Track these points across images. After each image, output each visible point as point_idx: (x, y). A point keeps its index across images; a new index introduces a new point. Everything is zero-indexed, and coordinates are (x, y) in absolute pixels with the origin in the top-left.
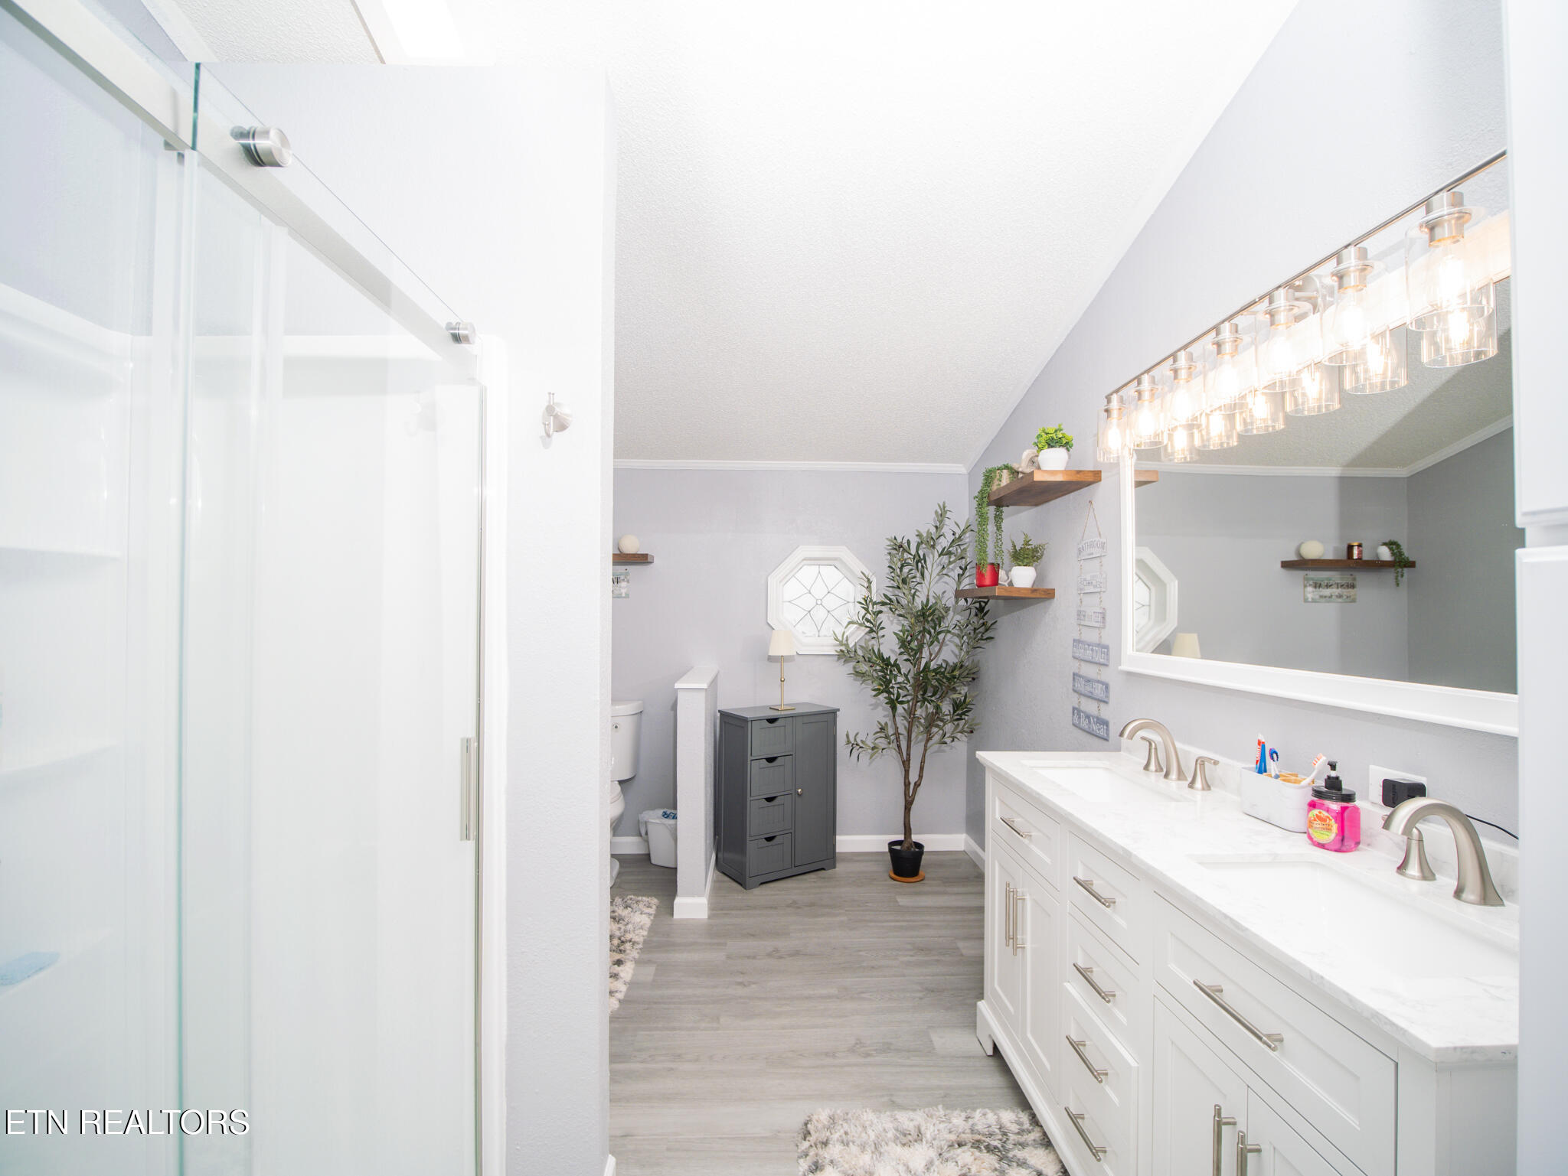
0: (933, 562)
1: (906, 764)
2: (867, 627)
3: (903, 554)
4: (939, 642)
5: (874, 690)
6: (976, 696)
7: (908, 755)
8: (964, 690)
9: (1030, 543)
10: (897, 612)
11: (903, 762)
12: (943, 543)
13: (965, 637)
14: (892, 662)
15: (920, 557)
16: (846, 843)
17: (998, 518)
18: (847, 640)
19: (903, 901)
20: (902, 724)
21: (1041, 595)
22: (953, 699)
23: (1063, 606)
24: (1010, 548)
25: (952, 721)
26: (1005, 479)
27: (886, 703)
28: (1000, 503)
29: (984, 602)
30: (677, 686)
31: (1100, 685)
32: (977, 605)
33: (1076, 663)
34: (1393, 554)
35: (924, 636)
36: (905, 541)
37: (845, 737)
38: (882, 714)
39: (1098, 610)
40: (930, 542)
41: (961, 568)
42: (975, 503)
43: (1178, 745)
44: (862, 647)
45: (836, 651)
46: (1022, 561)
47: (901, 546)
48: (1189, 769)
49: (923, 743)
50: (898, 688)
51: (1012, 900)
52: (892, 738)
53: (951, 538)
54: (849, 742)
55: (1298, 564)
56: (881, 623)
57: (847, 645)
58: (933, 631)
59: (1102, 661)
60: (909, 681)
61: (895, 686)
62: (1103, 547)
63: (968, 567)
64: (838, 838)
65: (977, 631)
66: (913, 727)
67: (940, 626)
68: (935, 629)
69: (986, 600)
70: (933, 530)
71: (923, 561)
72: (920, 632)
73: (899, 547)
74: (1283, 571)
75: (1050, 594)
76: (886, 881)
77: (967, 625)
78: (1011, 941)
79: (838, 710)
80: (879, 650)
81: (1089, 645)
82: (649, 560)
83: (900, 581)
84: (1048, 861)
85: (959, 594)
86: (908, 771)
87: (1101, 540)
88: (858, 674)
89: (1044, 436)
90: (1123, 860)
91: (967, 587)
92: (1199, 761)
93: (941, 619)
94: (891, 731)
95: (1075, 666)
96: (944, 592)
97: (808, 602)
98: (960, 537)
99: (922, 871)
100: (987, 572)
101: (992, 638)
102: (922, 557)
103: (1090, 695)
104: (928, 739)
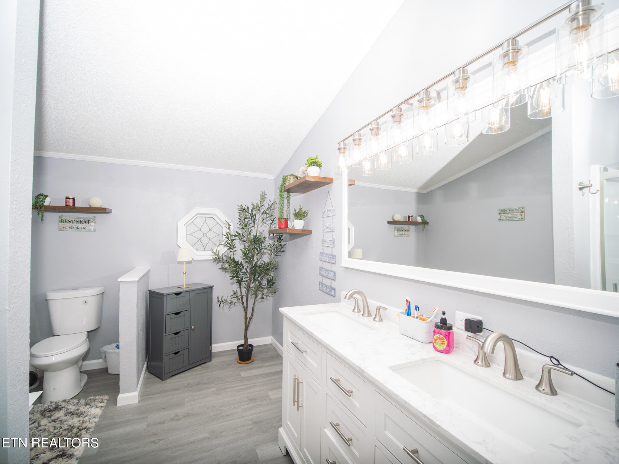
0: (259, 217)
1: (246, 309)
2: (228, 246)
3: (245, 213)
4: (261, 254)
5: (231, 277)
6: (277, 276)
7: (247, 305)
8: (272, 274)
9: (302, 209)
10: (242, 240)
11: (244, 309)
12: (264, 208)
13: (273, 251)
14: (240, 263)
15: (253, 215)
16: (216, 347)
17: (288, 198)
18: (218, 253)
19: (244, 374)
20: (244, 291)
21: (306, 233)
22: (267, 279)
23: (316, 237)
24: (294, 211)
25: (267, 288)
26: (292, 180)
27: (237, 282)
28: (289, 191)
29: (281, 235)
30: (119, 280)
31: (332, 273)
32: (278, 237)
33: (321, 262)
34: (422, 220)
35: (254, 250)
36: (246, 207)
37: (217, 299)
38: (236, 287)
39: (331, 239)
40: (257, 208)
41: (271, 220)
42: (278, 191)
43: (368, 300)
44: (225, 256)
45: (213, 258)
46: (298, 217)
47: (244, 209)
48: (373, 311)
49: (254, 299)
50: (242, 274)
51: (297, 383)
52: (240, 297)
53: (267, 206)
54: (218, 301)
55: (393, 222)
56: (235, 245)
57: (218, 255)
58: (258, 248)
59: (333, 262)
60: (247, 271)
61: (241, 274)
62: (334, 212)
63: (274, 220)
64: (213, 346)
65: (278, 248)
66: (249, 292)
67: (262, 246)
68: (259, 247)
69: (282, 235)
70: (259, 203)
71: (254, 217)
72: (253, 249)
73: (244, 210)
74: (388, 225)
75: (309, 232)
76: (236, 364)
77: (274, 246)
78: (296, 403)
79: (213, 286)
80: (233, 257)
81: (327, 255)
82: (107, 211)
83: (244, 226)
84: (316, 365)
85: (270, 232)
86: (247, 312)
87: (333, 209)
88: (224, 269)
89: (310, 160)
90: (360, 373)
91: (273, 229)
92: (378, 308)
93: (262, 243)
94: (239, 294)
95: (320, 264)
96: (264, 231)
97: (199, 235)
98: (271, 206)
99: (252, 358)
100: (283, 221)
101: (284, 251)
102: (254, 215)
103: (327, 276)
104: (256, 297)
